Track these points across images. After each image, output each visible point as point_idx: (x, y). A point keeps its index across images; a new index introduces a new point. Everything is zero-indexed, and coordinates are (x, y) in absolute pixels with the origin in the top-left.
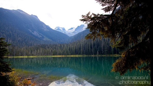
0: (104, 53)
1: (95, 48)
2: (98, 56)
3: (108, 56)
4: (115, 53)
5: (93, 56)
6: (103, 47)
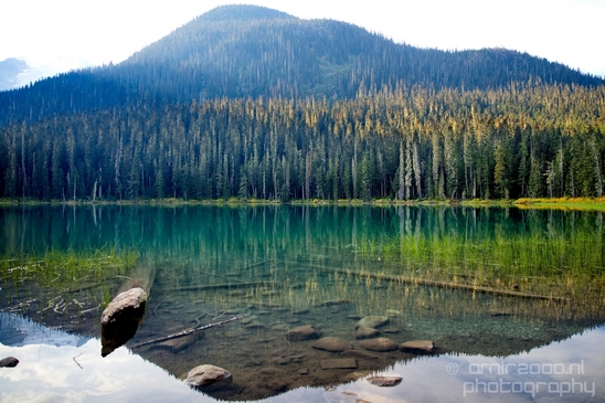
0: (123, 191)
1: (86, 167)
2: (95, 203)
3: (141, 203)
4: (168, 193)
5: (70, 203)
6: (121, 167)
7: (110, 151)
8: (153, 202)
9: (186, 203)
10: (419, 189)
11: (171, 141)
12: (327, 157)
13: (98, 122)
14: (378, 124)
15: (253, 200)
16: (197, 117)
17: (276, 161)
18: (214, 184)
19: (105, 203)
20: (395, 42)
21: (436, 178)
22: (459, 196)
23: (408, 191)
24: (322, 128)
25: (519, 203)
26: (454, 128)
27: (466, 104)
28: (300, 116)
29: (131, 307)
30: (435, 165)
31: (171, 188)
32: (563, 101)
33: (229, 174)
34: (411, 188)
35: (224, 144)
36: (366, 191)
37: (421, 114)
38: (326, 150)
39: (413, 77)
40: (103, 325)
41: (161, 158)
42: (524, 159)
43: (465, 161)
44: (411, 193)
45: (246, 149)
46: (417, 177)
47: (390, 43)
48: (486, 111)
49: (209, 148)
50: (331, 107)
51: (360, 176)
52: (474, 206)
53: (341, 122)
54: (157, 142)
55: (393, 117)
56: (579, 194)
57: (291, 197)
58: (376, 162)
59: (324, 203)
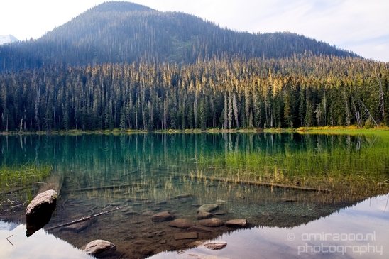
0: (41, 125)
2: (21, 133)
3: (54, 133)
4: (72, 126)
6: (39, 109)
7: (32, 99)
8: (62, 133)
9: (84, 133)
10: (237, 122)
11: (73, 91)
12: (178, 101)
13: (23, 79)
14: (211, 80)
15: (129, 130)
16: (91, 75)
17: (145, 105)
18: (103, 119)
19: (28, 133)
20: (221, 27)
21: (247, 115)
22: (262, 126)
23: (230, 123)
24: (174, 83)
25: (300, 130)
26: (258, 83)
27: (266, 68)
28: (160, 75)
29: (47, 203)
30: (247, 106)
31: (74, 123)
32: (325, 65)
33: (113, 113)
34: (232, 122)
35: (109, 93)
36: (203, 123)
37: (238, 74)
38: (177, 97)
39: (233, 50)
40: (28, 215)
41: (66, 102)
42: (302, 102)
43: (266, 104)
44: (232, 125)
45: (124, 97)
46: (236, 114)
47: (218, 27)
48: (278, 72)
49: (100, 96)
50: (180, 69)
51: (199, 114)
52: (271, 132)
53: (186, 79)
54: (64, 92)
55: (220, 75)
56: (336, 124)
57: (154, 128)
58: (209, 105)
59: (176, 131)
